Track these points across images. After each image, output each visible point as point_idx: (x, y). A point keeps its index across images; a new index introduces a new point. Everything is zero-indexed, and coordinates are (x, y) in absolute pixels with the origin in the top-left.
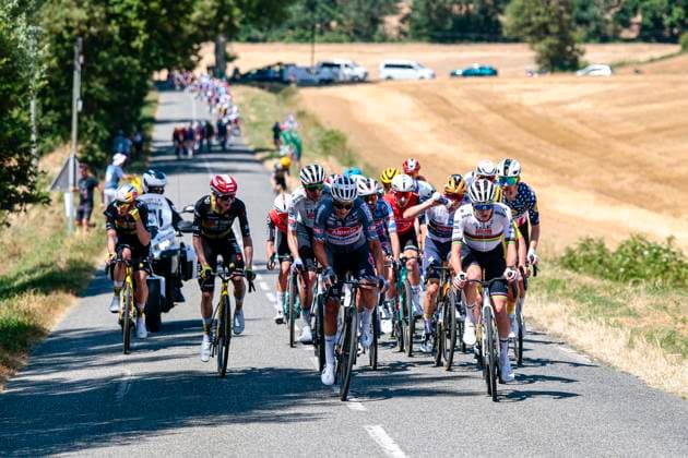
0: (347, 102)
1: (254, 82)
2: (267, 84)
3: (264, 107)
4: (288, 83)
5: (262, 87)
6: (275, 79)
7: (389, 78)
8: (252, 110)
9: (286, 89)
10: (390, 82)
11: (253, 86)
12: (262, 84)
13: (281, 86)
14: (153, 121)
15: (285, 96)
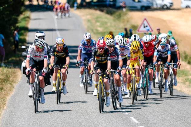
0: (164, 21)
1: (96, 8)
2: (105, 9)
3: (106, 23)
4: (120, 8)
5: (102, 11)
6: (110, 6)
7: (188, 7)
8: (98, 24)
9: (119, 12)
10: (188, 9)
11: (96, 10)
12: (102, 8)
13: (114, 10)
14: (26, 29)
15: (119, 16)
